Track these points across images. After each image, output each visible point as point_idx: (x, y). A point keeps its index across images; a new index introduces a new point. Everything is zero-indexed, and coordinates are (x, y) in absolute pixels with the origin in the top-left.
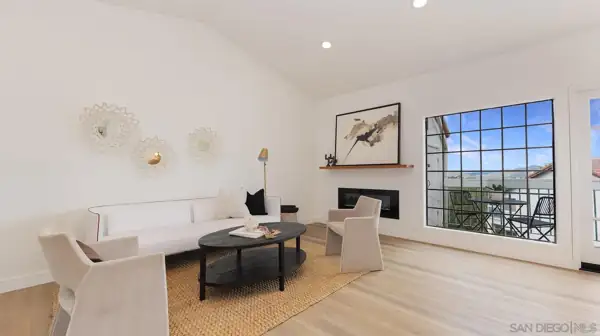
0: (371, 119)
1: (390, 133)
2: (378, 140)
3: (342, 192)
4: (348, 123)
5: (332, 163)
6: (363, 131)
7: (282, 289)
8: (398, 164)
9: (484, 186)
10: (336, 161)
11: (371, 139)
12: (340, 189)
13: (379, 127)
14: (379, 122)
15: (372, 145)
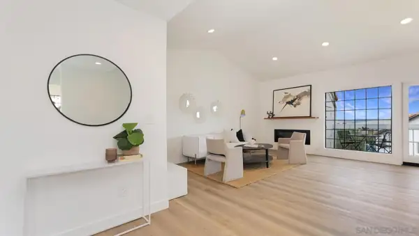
0: (295, 93)
1: (305, 100)
2: (299, 104)
3: (276, 131)
4: (281, 95)
5: (271, 116)
6: (290, 99)
7: (268, 167)
8: (310, 117)
9: (357, 128)
10: (273, 115)
11: (294, 103)
12: (275, 130)
13: (299, 97)
14: (299, 95)
15: (295, 107)
